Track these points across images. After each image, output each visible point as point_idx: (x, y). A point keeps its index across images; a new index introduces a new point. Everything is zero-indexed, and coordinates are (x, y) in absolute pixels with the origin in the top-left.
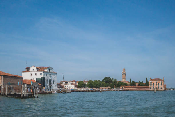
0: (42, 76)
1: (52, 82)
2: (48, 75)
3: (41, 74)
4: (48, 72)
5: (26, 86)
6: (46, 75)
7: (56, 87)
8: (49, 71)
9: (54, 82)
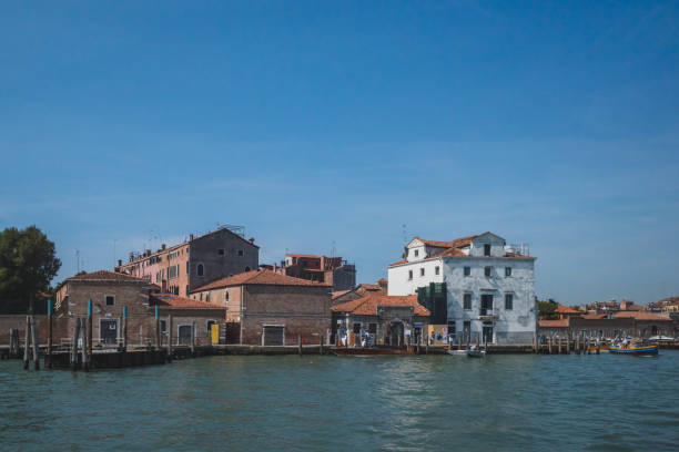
0: (439, 280)
1: (499, 302)
2: (473, 272)
3: (437, 269)
4: (478, 259)
5: (347, 321)
6: (461, 271)
7: (525, 325)
8: (479, 252)
9: (514, 302)
